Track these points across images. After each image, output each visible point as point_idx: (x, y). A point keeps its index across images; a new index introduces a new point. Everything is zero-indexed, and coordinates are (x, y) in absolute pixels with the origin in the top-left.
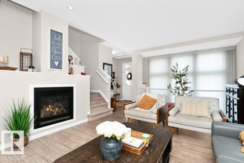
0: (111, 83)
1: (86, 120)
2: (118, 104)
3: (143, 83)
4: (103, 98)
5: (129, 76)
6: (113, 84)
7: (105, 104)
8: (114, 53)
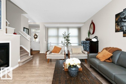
0: (31, 40)
1: (17, 66)
4: (25, 50)
5: (35, 37)
7: (27, 53)
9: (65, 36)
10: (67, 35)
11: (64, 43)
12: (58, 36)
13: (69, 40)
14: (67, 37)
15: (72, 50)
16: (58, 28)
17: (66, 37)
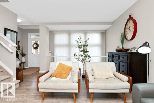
0: (17, 52)
2: (24, 73)
3: (49, 52)
5: (35, 46)
6: (19, 53)
8: (19, 20)
9: (80, 44)
10: (84, 43)
11: (78, 56)
12: (69, 46)
13: (87, 52)
14: (84, 46)
15: (92, 70)
16: (69, 33)
17: (82, 47)
